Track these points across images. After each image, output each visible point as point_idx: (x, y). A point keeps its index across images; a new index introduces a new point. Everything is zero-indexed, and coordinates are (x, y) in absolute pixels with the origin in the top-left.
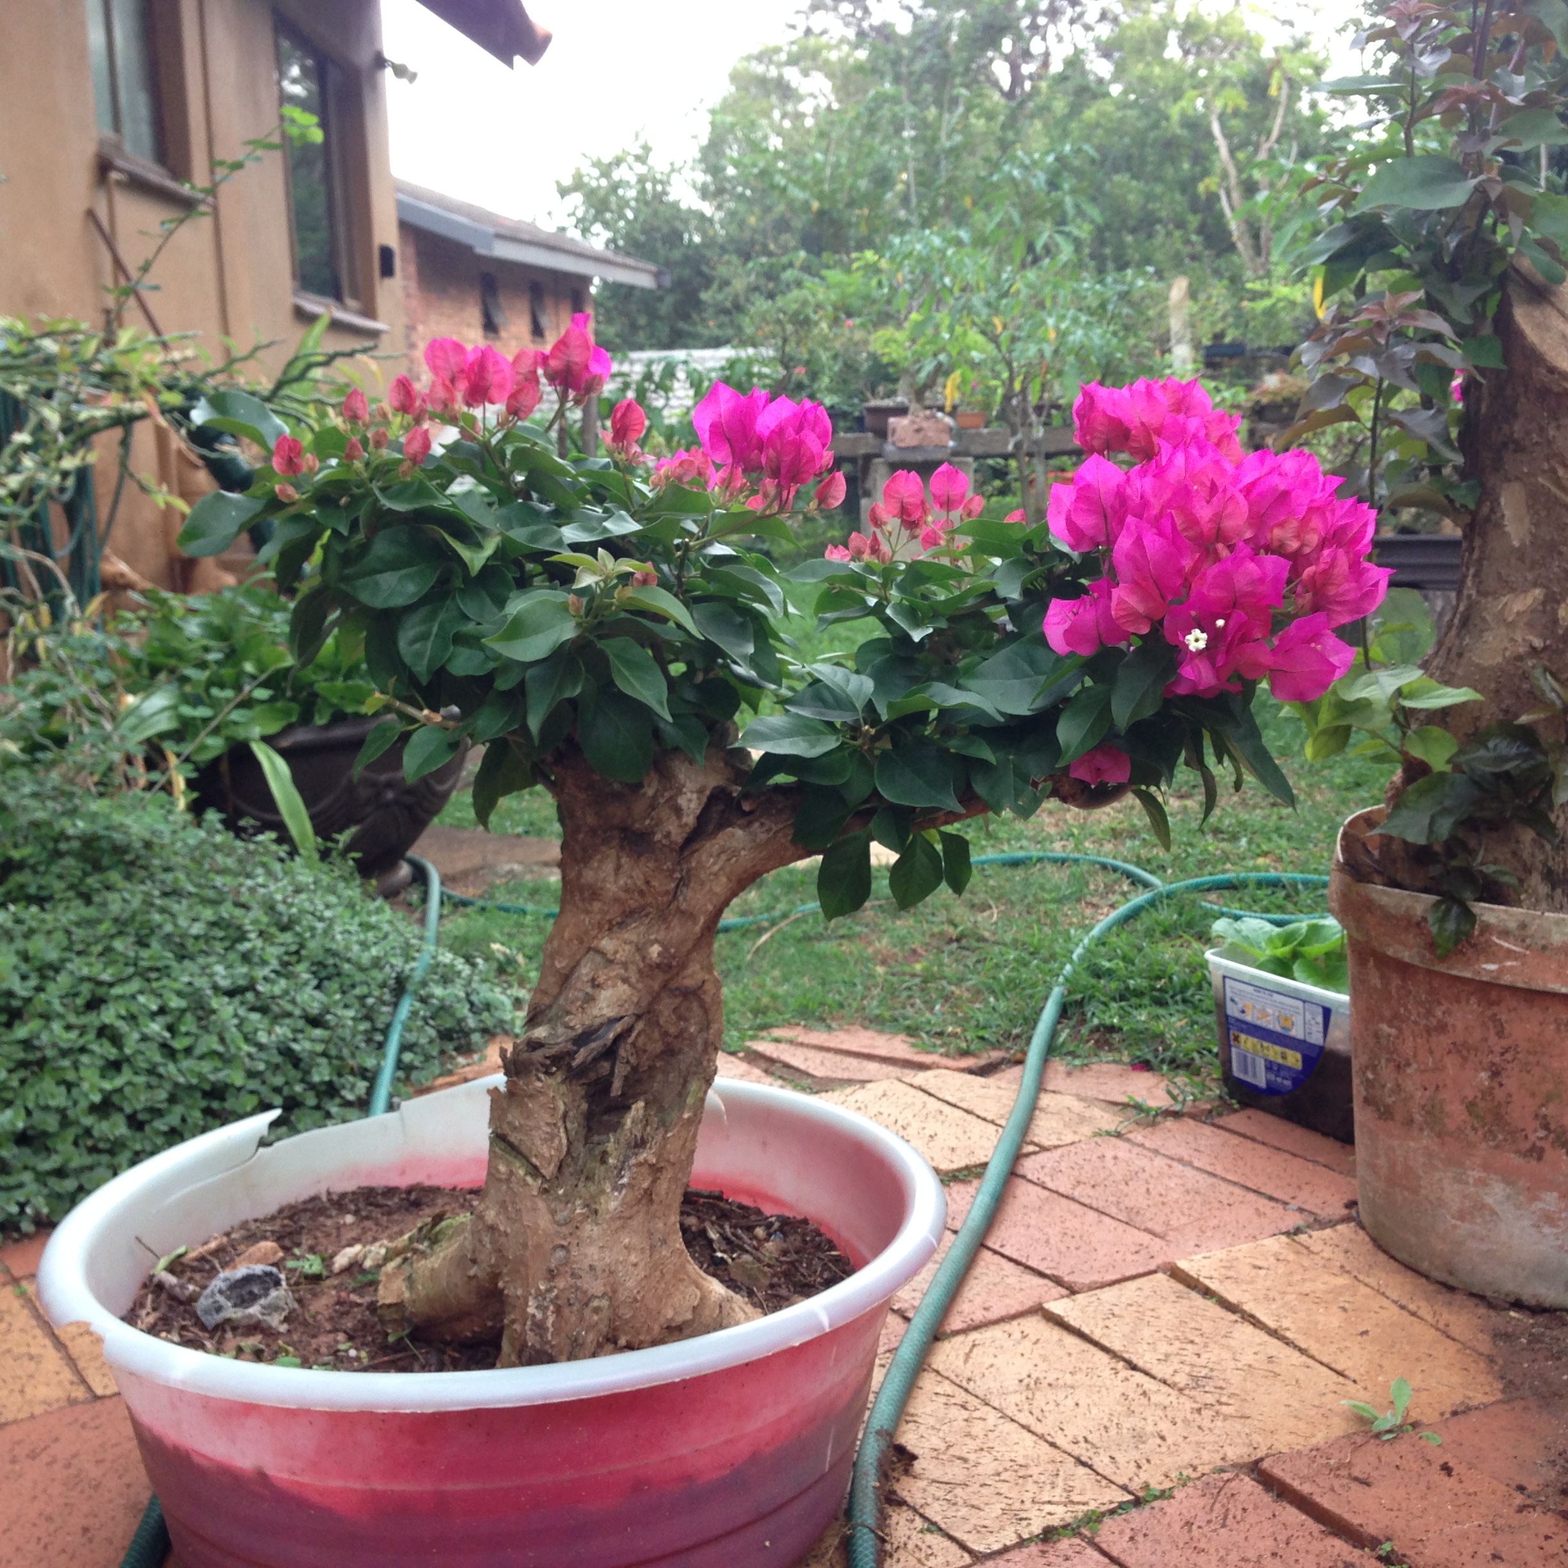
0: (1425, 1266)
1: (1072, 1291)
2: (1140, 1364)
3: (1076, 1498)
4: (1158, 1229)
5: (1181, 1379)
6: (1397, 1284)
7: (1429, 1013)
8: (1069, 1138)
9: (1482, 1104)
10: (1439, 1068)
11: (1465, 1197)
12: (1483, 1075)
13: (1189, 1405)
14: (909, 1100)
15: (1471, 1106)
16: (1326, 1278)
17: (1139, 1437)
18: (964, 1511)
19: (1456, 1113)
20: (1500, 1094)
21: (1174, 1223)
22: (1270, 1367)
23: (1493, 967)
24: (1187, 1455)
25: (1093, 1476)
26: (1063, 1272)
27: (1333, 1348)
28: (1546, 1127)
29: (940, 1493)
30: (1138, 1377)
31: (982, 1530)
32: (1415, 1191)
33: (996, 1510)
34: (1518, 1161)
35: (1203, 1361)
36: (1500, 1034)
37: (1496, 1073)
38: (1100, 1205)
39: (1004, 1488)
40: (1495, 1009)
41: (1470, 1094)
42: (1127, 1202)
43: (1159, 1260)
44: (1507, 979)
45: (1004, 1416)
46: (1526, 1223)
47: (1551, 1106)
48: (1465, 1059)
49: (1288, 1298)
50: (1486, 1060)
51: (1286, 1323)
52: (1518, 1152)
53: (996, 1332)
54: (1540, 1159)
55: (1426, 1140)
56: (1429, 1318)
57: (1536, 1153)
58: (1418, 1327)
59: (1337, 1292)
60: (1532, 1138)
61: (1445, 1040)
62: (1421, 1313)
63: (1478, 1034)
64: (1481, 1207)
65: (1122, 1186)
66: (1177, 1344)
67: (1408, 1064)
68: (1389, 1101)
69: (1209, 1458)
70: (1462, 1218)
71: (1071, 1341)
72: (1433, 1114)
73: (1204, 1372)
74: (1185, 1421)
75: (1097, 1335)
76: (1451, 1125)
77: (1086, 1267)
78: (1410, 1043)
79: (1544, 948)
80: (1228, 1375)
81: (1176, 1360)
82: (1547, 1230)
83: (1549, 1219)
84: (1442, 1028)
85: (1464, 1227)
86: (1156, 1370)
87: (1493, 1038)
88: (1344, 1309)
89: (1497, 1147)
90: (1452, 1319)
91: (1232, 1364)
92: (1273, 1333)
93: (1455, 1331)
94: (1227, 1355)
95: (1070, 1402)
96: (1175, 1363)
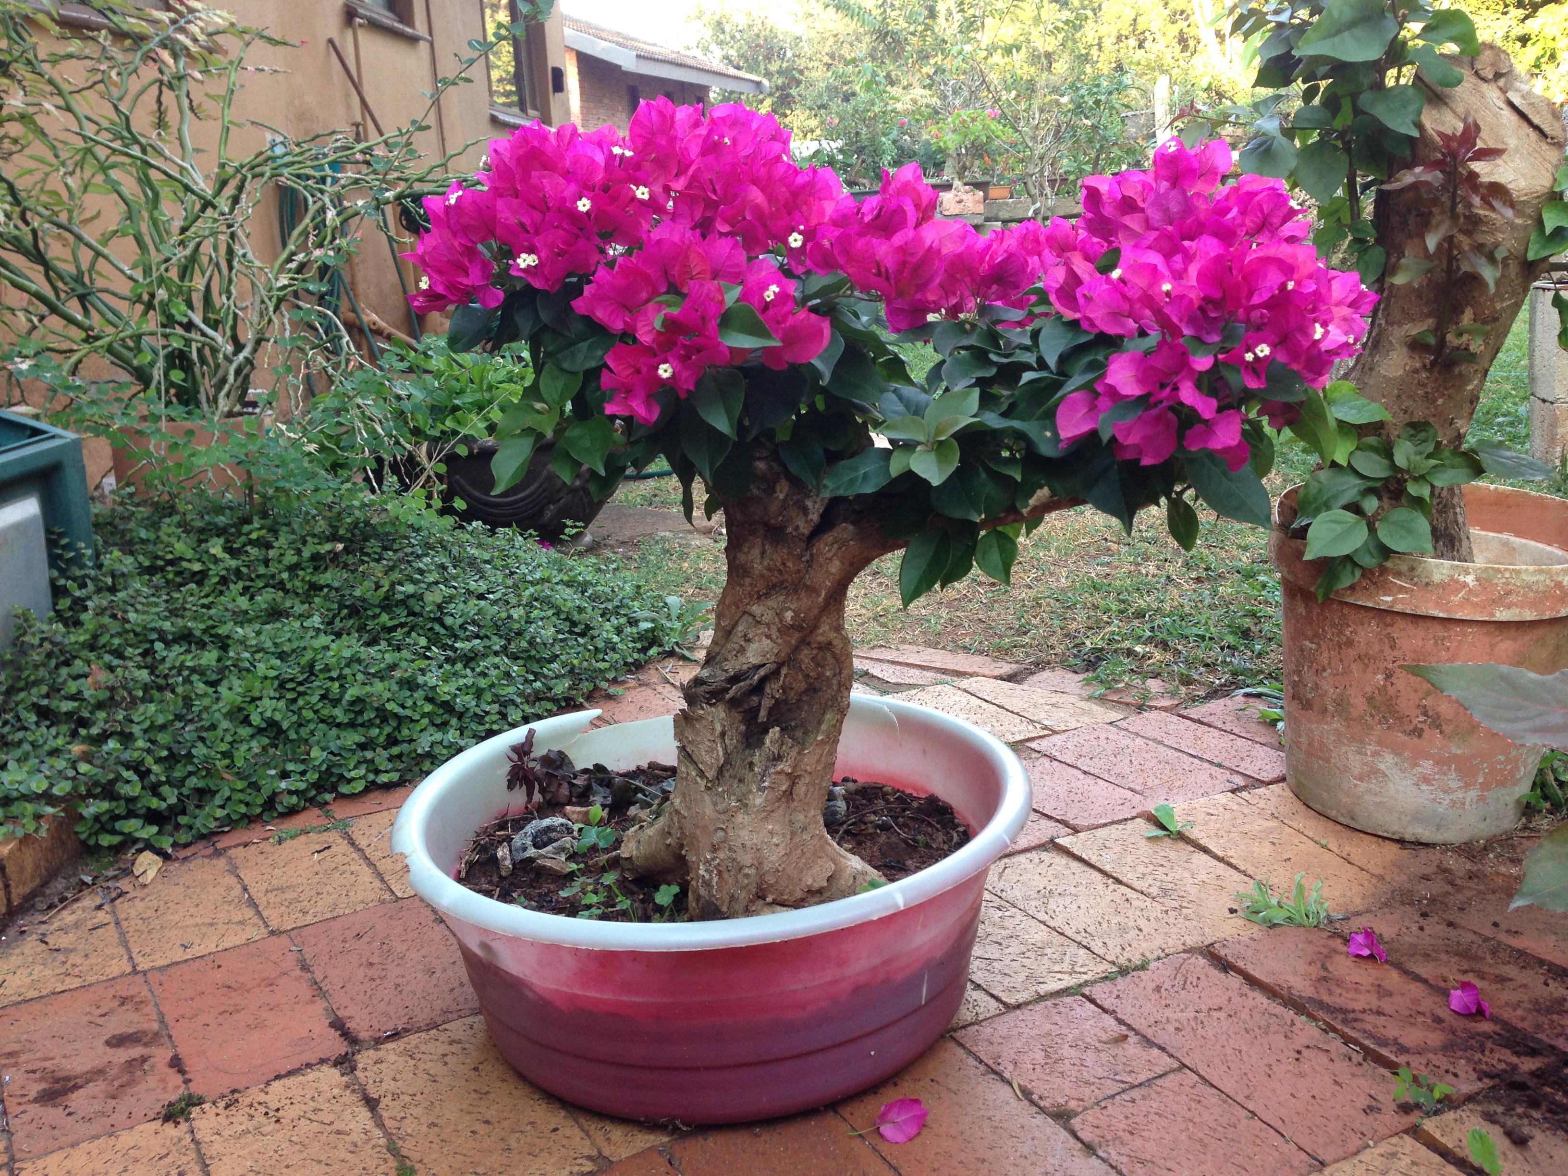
0: (1333, 813)
1: (1076, 830)
2: (1125, 880)
3: (1077, 969)
4: (1138, 788)
5: (1154, 891)
6: (1311, 825)
7: (1341, 632)
8: (1074, 725)
9: (1378, 698)
10: (1347, 672)
11: (1365, 764)
12: (1380, 677)
13: (1159, 907)
14: (957, 699)
15: (1370, 699)
16: (1260, 821)
17: (1123, 929)
18: (999, 978)
19: (1359, 704)
20: (1391, 690)
21: (1150, 784)
22: (1219, 883)
23: (1389, 599)
24: (1159, 941)
25: (1091, 955)
26: (1070, 818)
27: (1265, 870)
28: (1425, 714)
29: (983, 966)
30: (1124, 889)
31: (1011, 989)
32: (1327, 761)
33: (1022, 977)
34: (1402, 737)
35: (1169, 879)
36: (1393, 647)
37: (1388, 676)
38: (1096, 772)
39: (1027, 962)
40: (1389, 630)
41: (1368, 689)
42: (1116, 770)
43: (1139, 810)
44: (1398, 608)
45: (1028, 915)
46: (1410, 782)
47: (1429, 698)
48: (1367, 666)
49: (1232, 835)
50: (1382, 666)
51: (1230, 853)
52: (1404, 732)
53: (1022, 858)
54: (1420, 736)
55: (1337, 724)
56: (1335, 850)
57: (1418, 732)
58: (1327, 856)
59: (1270, 831)
60: (1415, 722)
61: (1352, 653)
62: (1330, 846)
63: (1376, 647)
64: (1376, 771)
65: (1112, 758)
66: (1151, 867)
67: (1324, 670)
68: (1309, 696)
69: (1174, 944)
70: (1361, 779)
71: (1075, 865)
72: (1342, 705)
73: (1170, 886)
74: (1157, 919)
75: (1094, 860)
76: (1354, 713)
77: (1086, 815)
78: (1326, 654)
79: (1427, 584)
80: (1188, 888)
81: (1151, 877)
82: (1424, 787)
83: (1426, 780)
84: (1350, 643)
85: (1363, 786)
86: (1136, 884)
87: (1388, 650)
88: (1273, 844)
89: (1389, 728)
90: (1354, 850)
91: (1191, 881)
92: (1220, 859)
93: (1354, 858)
94: (1186, 874)
95: (1074, 906)
96: (1149, 880)
